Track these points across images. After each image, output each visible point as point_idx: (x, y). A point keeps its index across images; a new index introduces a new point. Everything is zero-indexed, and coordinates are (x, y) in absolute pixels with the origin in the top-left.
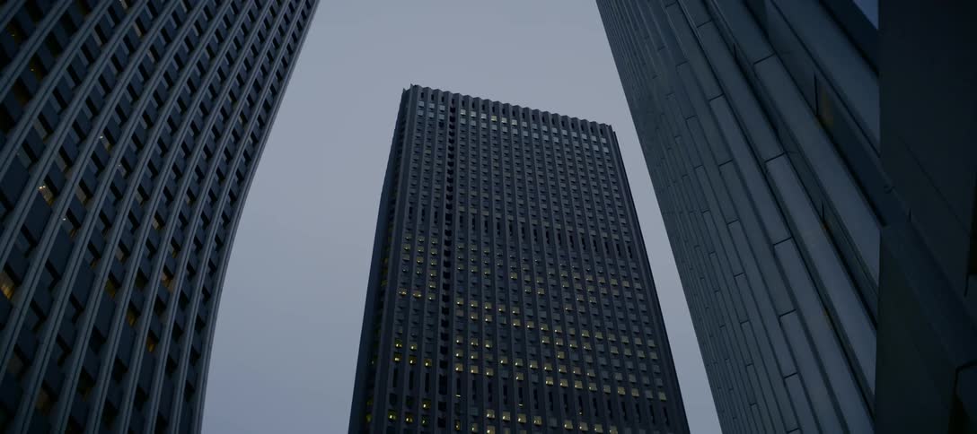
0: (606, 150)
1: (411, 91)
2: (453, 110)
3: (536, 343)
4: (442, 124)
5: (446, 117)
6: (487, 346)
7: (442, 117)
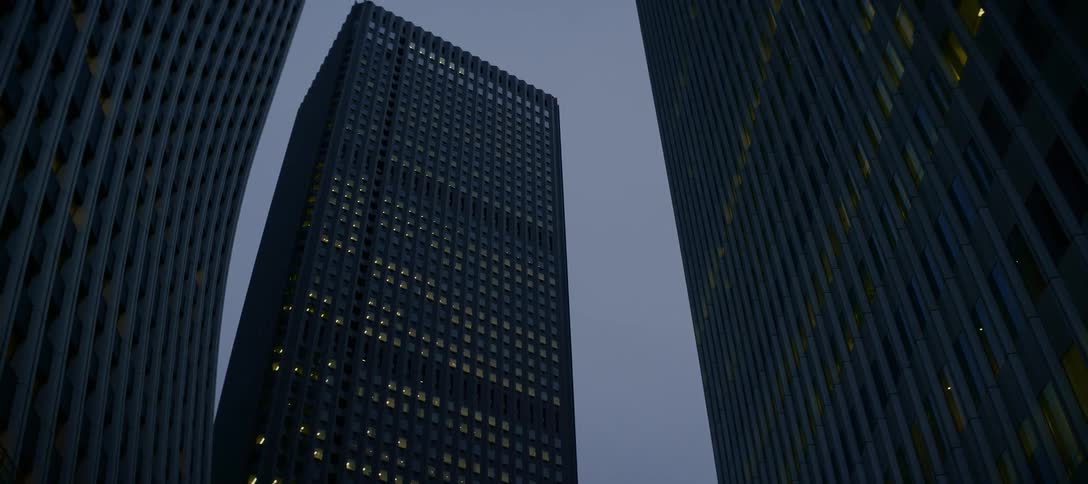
0: (547, 125)
1: (364, 8)
2: (403, 41)
3: (446, 321)
4: (389, 55)
5: (394, 47)
6: (398, 314)
7: (390, 46)
